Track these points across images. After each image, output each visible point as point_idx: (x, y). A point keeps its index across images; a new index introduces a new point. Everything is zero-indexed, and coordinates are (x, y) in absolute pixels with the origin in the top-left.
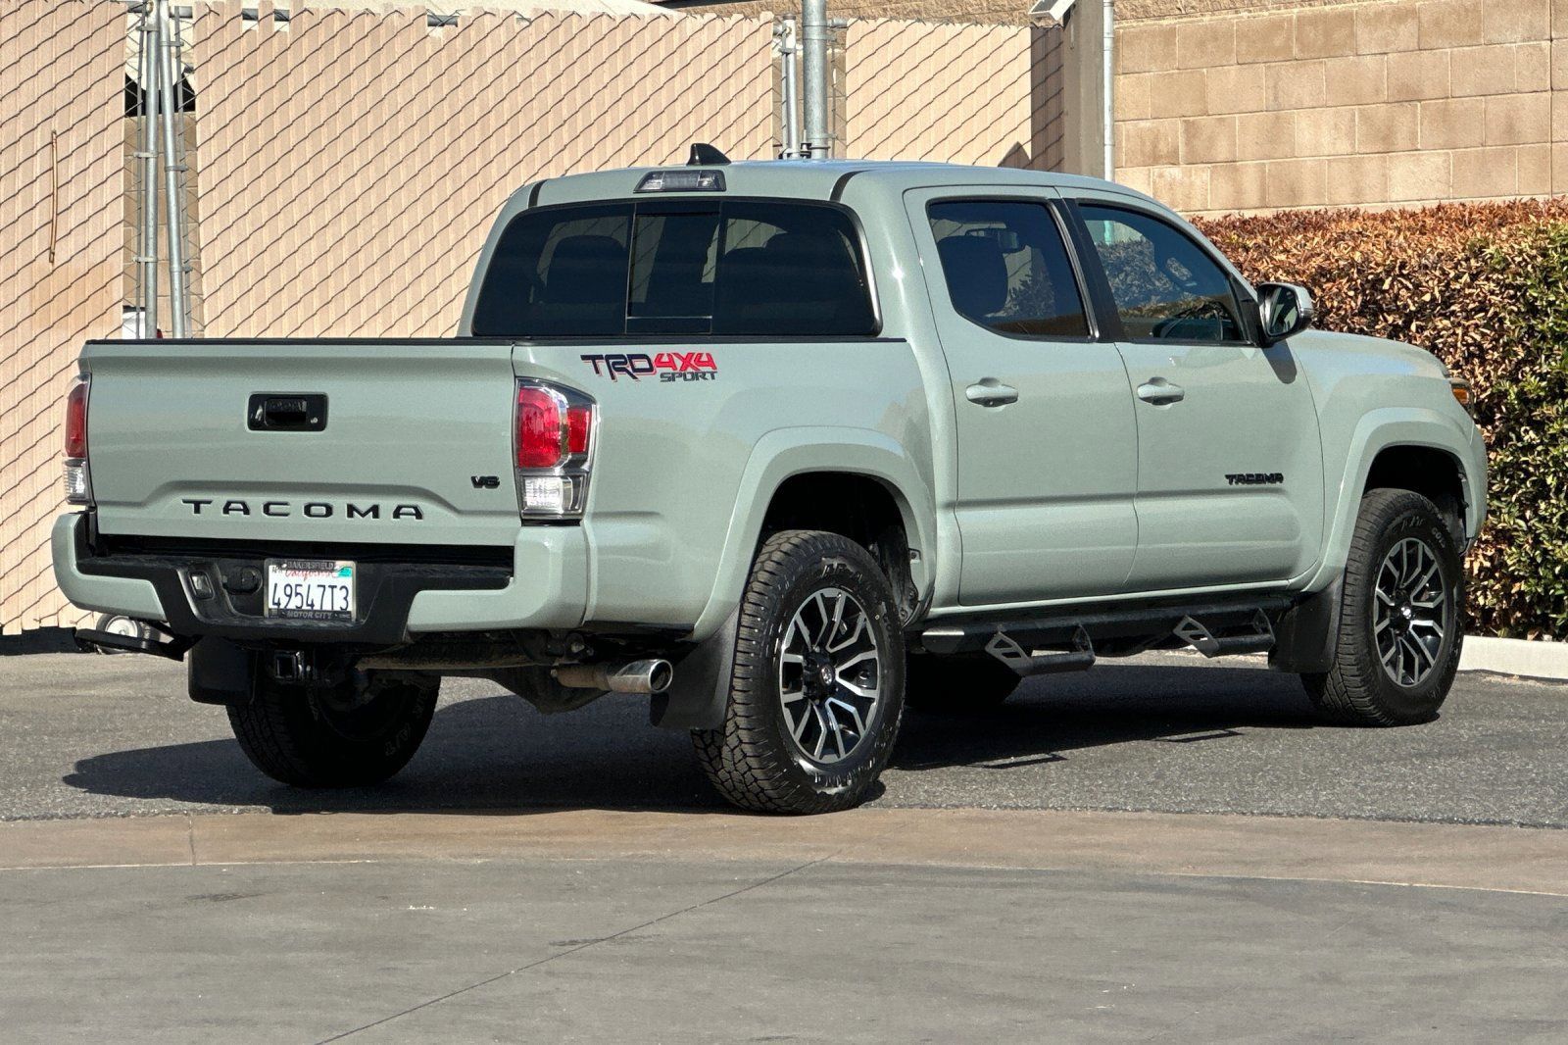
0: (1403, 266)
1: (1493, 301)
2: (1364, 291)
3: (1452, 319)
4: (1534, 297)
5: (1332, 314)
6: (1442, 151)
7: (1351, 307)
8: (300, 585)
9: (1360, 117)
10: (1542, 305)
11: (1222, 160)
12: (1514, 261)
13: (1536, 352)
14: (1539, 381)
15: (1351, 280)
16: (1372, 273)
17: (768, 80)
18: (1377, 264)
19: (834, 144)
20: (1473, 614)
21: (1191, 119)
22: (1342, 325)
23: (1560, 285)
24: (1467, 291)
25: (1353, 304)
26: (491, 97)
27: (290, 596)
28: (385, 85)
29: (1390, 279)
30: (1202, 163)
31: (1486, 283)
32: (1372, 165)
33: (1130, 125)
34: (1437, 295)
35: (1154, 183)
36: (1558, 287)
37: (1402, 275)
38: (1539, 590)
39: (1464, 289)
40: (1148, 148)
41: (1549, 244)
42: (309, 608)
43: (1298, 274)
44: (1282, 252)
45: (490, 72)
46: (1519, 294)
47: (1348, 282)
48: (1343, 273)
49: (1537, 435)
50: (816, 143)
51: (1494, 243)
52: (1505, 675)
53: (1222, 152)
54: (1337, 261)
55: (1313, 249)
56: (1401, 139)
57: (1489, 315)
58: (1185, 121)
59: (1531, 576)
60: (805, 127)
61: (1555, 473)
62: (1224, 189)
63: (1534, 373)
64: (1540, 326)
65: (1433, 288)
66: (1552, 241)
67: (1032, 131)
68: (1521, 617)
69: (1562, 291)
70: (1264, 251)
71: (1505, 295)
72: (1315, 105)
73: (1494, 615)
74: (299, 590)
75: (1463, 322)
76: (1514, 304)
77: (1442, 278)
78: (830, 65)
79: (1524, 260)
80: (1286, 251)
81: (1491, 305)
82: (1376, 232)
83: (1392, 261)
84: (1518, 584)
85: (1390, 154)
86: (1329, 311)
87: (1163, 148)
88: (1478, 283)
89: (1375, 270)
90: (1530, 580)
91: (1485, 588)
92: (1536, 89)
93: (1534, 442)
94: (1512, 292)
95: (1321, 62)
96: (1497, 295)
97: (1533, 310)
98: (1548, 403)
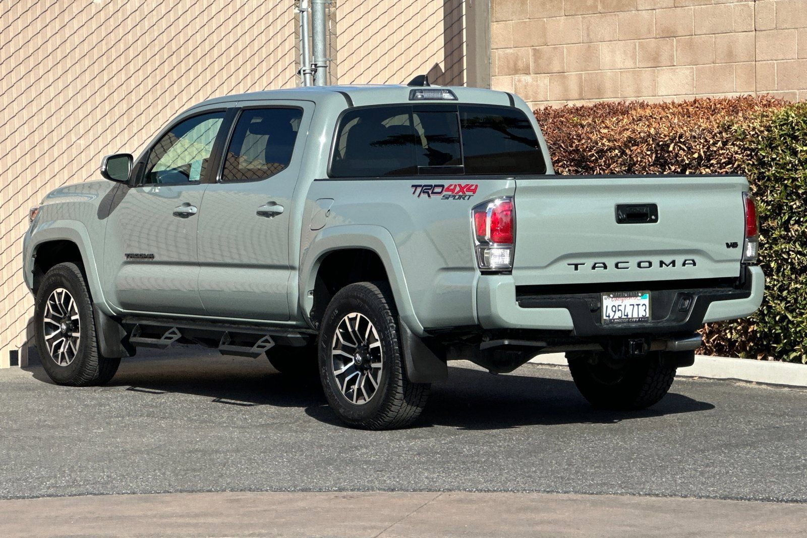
0: (681, 137)
1: (737, 158)
2: (657, 151)
3: (711, 168)
4: (763, 156)
5: (637, 165)
6: (689, 66)
7: (649, 161)
8: (621, 305)
9: (639, 47)
10: (768, 161)
11: (555, 72)
12: (750, 134)
13: (764, 188)
14: (766, 206)
15: (648, 145)
16: (661, 141)
17: (291, 27)
18: (665, 136)
19: (330, 64)
20: (724, 343)
21: (537, 48)
22: (643, 172)
23: (779, 148)
24: (721, 152)
25: (650, 159)
26: (130, 38)
27: (615, 312)
28: (67, 32)
29: (673, 144)
30: (544, 73)
31: (732, 146)
32: (646, 75)
33: (500, 51)
34: (702, 154)
35: (515, 85)
36: (778, 150)
37: (681, 142)
38: (766, 330)
39: (719, 151)
40: (512, 65)
41: (772, 123)
42: (626, 317)
43: (616, 141)
44: (604, 128)
45: (130, 23)
46: (753, 154)
47: (647, 145)
48: (644, 140)
49: (764, 238)
50: (319, 64)
51: (737, 123)
52: (747, 382)
53: (556, 67)
54: (639, 133)
55: (623, 126)
56: (664, 59)
57: (735, 166)
58: (533, 49)
59: (760, 322)
60: (313, 54)
61: (776, 261)
62: (557, 89)
63: (763, 201)
64: (767, 173)
65: (700, 150)
66: (774, 122)
67: (445, 56)
68: (753, 345)
69: (781, 152)
70: (593, 126)
71: (744, 154)
72: (612, 39)
73: (737, 344)
74: (620, 308)
75: (718, 170)
76: (750, 160)
77: (705, 144)
78: (327, 17)
79: (756, 133)
80: (607, 127)
81: (736, 161)
82: (660, 116)
83: (674, 134)
84: (752, 327)
85: (658, 68)
86: (635, 164)
87: (520, 65)
88: (727, 147)
89: (664, 139)
90: (760, 324)
91: (731, 329)
92: (746, 30)
93: (763, 242)
94: (749, 152)
95: (615, 15)
96: (739, 154)
97: (762, 163)
98: (771, 218)
